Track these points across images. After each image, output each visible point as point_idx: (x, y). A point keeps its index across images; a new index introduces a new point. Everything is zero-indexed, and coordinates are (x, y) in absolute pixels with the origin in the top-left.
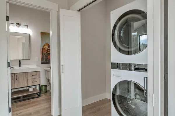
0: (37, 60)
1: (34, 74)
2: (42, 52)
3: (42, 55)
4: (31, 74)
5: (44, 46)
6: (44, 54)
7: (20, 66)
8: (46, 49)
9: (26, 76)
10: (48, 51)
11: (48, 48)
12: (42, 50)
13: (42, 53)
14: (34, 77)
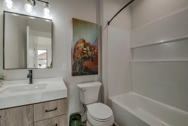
0: (66, 69)
1: (51, 106)
2: (74, 53)
3: (74, 60)
4: (43, 107)
5: (78, 43)
6: (78, 58)
7: (31, 82)
8: (80, 48)
9: (30, 115)
10: (84, 53)
11: (85, 47)
12: (73, 50)
13: (74, 57)
14: (51, 114)
